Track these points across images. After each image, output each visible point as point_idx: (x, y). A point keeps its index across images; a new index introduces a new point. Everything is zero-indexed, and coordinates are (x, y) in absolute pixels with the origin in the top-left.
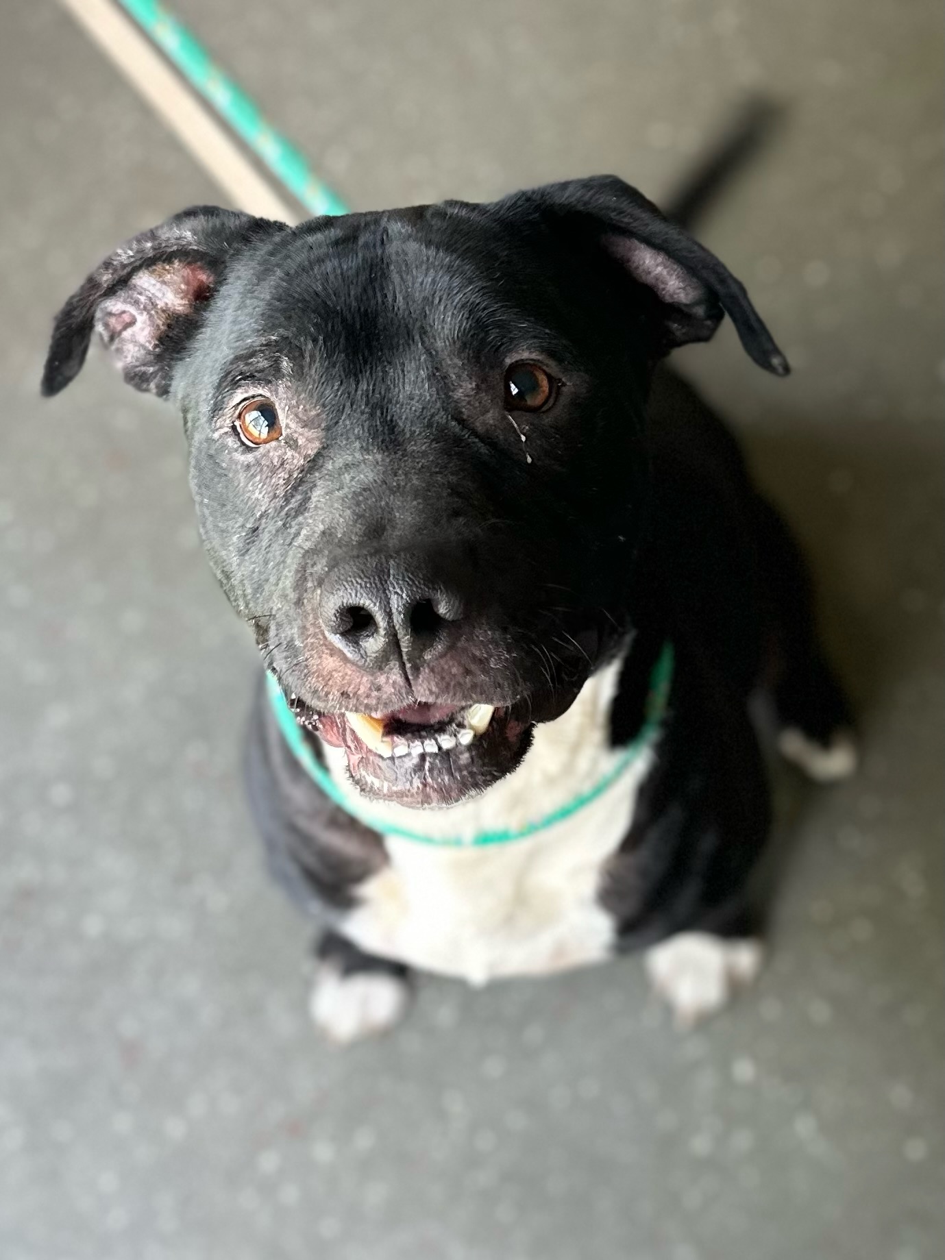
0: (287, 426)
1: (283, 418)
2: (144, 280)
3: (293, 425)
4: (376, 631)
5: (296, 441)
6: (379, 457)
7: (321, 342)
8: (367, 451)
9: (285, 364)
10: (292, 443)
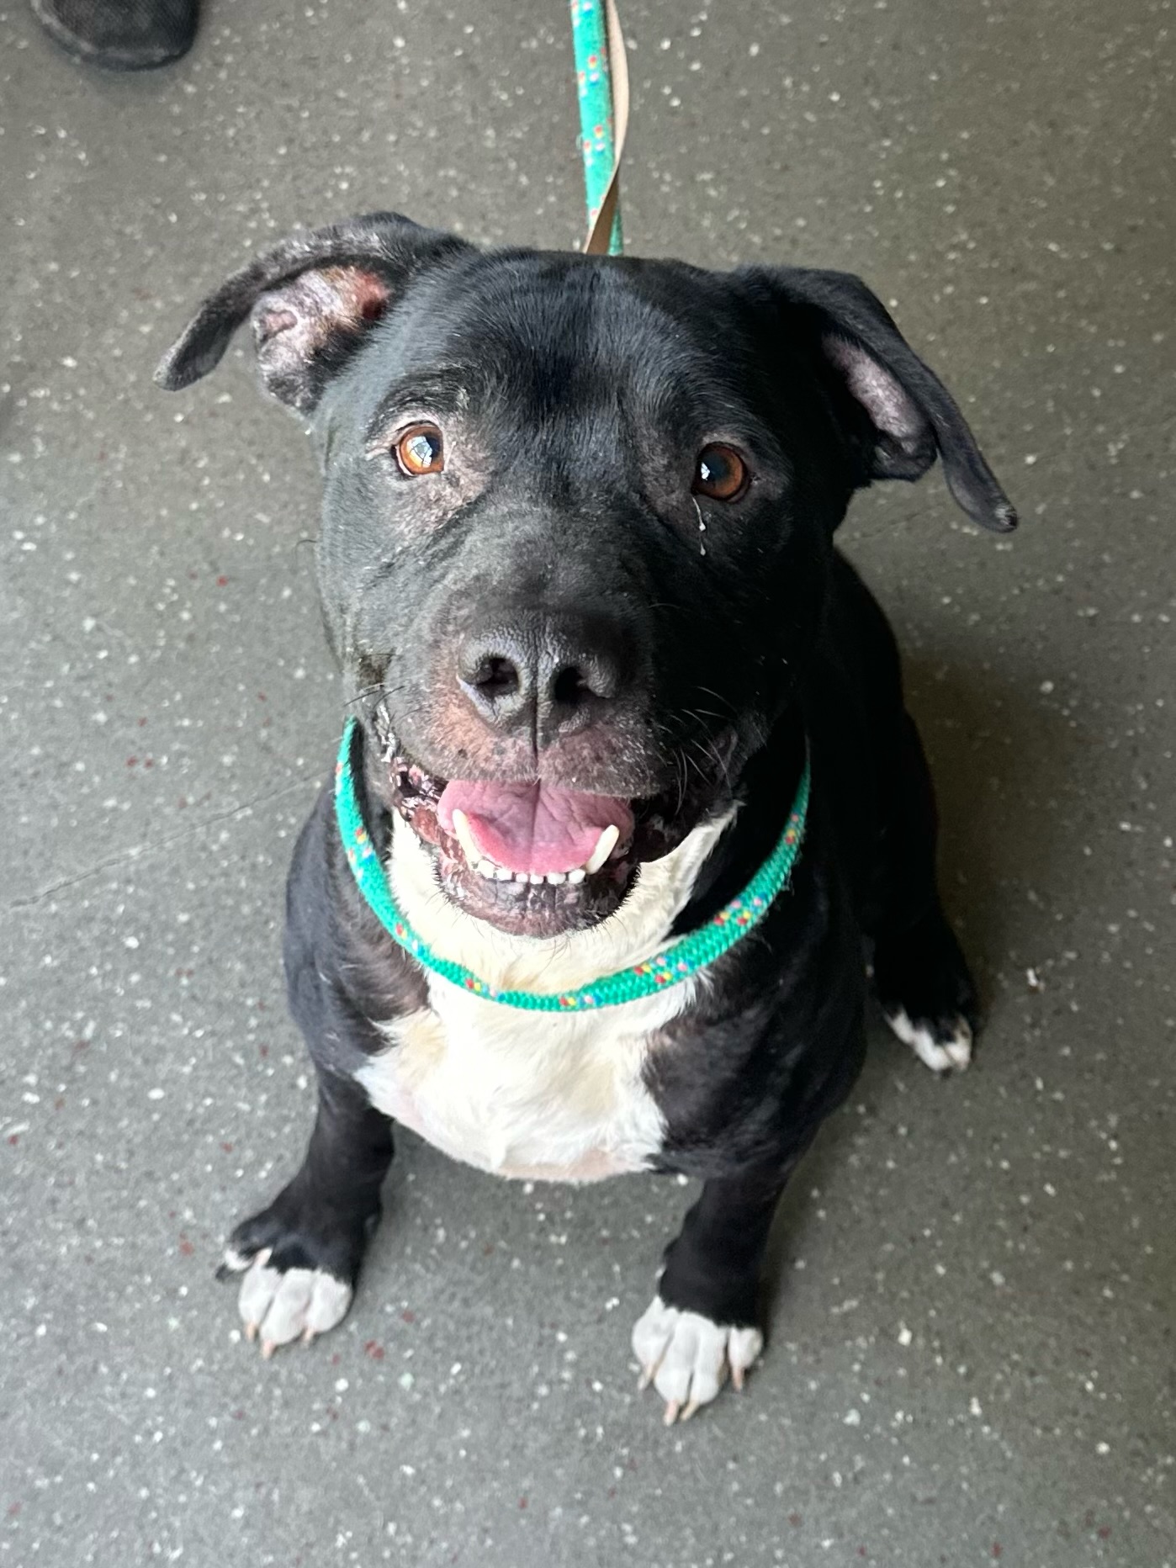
0: (451, 461)
1: (447, 452)
2: (314, 281)
3: (458, 463)
4: (517, 689)
5: (458, 480)
6: (548, 511)
7: (505, 381)
8: (536, 503)
9: (462, 396)
10: (453, 481)
